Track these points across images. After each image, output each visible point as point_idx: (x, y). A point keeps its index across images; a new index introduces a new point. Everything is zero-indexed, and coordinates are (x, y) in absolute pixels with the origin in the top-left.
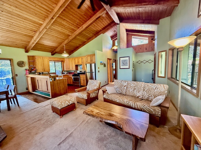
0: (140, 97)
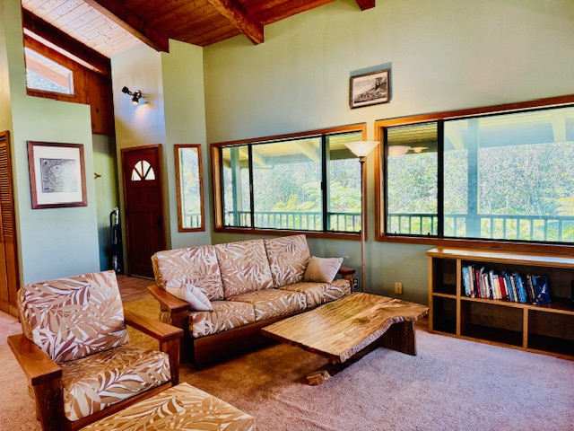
0: (269, 286)
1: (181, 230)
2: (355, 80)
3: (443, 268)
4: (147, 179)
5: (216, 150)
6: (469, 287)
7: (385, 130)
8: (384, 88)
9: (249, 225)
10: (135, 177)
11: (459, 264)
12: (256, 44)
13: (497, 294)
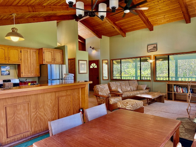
0: (130, 91)
1: (103, 80)
2: (149, 46)
3: (169, 87)
4: (95, 67)
5: (112, 61)
6: (175, 90)
7: (156, 57)
8: (155, 48)
9: (120, 79)
10: (91, 67)
11: (173, 85)
12: (124, 37)
13: (181, 92)
